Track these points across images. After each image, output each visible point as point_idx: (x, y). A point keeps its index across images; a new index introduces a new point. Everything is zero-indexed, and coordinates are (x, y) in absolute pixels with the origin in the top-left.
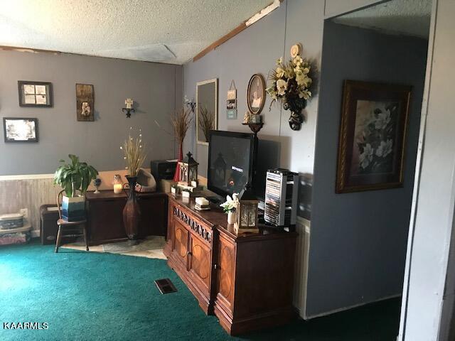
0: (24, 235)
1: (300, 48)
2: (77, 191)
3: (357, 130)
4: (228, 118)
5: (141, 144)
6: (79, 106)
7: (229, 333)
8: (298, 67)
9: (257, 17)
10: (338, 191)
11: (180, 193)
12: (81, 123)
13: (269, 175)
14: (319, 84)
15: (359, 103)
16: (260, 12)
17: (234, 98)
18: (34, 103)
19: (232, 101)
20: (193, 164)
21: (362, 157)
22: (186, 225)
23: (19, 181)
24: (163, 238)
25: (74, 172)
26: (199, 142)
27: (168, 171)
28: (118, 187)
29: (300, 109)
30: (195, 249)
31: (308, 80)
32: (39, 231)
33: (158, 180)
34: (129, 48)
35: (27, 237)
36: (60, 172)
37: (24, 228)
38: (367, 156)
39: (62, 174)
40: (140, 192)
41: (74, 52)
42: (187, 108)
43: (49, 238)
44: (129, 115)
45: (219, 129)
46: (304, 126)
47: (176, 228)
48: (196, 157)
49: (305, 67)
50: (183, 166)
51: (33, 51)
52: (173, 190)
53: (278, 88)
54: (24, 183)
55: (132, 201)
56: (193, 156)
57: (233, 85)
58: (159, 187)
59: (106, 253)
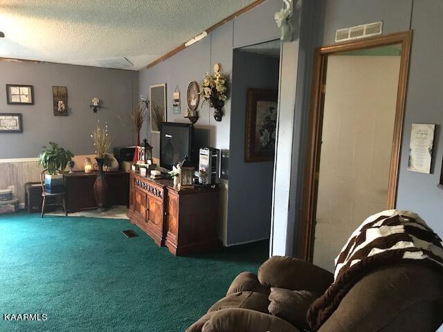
0: (13, 206)
1: (220, 66)
2: (57, 171)
3: (258, 121)
4: (174, 113)
5: (107, 133)
6: (56, 104)
7: (175, 254)
8: (218, 80)
9: (193, 41)
10: (246, 161)
11: (139, 170)
12: (58, 118)
13: (201, 151)
14: (231, 90)
15: (258, 103)
16: (194, 38)
17: (178, 98)
18: (19, 101)
19: (177, 101)
20: (148, 148)
21: (262, 138)
22: (144, 190)
23: (8, 163)
24: (125, 207)
25: (55, 155)
26: (152, 132)
27: (128, 155)
28: (88, 168)
29: (221, 107)
30: (151, 206)
31: (224, 88)
32: (24, 204)
33: (120, 162)
34: (97, 59)
35: (16, 208)
36: (44, 155)
37: (13, 201)
38: (265, 138)
39: (46, 157)
40: (106, 172)
41: (51, 61)
42: (142, 105)
43: (34, 208)
44: (95, 111)
45: (168, 121)
46: (223, 118)
47: (137, 193)
48: (151, 142)
49: (222, 79)
50: (141, 149)
51: (17, 61)
52: (133, 168)
53: (206, 93)
54: (11, 165)
55: (100, 177)
56: (149, 142)
57: (177, 89)
58: (121, 167)
59: (81, 217)
